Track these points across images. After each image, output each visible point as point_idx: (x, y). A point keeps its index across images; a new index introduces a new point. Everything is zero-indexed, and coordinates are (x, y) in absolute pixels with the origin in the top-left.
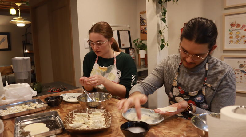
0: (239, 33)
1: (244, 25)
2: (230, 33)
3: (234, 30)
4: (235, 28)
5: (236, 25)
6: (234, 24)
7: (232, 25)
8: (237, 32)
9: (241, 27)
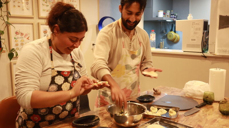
0: (23, 41)
1: (26, 34)
2: (16, 41)
3: (19, 38)
4: (19, 36)
5: (20, 34)
6: (18, 32)
7: (17, 33)
8: (22, 40)
9: (24, 35)
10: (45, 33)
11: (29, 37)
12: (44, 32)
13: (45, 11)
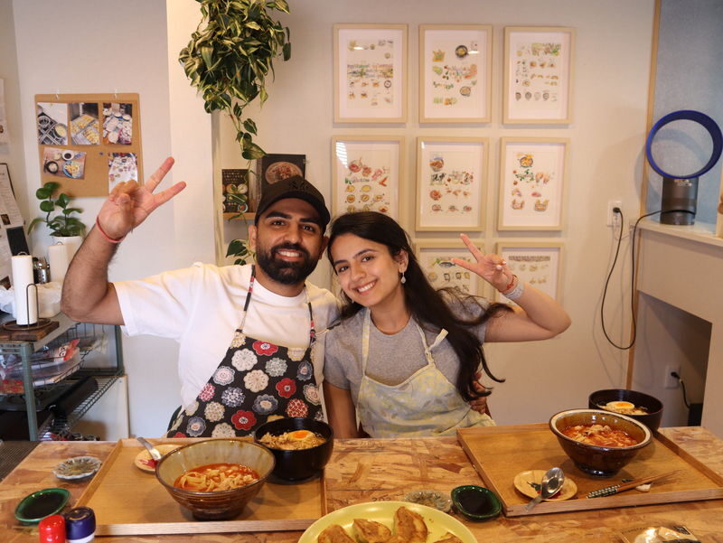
0: (368, 189)
1: (380, 171)
2: (348, 188)
3: (358, 181)
4: (359, 175)
5: (362, 170)
6: (358, 164)
7: (353, 167)
8: (364, 187)
9: (372, 174)
10: (435, 167)
11: (385, 179)
12: (433, 165)
13: (441, 101)
